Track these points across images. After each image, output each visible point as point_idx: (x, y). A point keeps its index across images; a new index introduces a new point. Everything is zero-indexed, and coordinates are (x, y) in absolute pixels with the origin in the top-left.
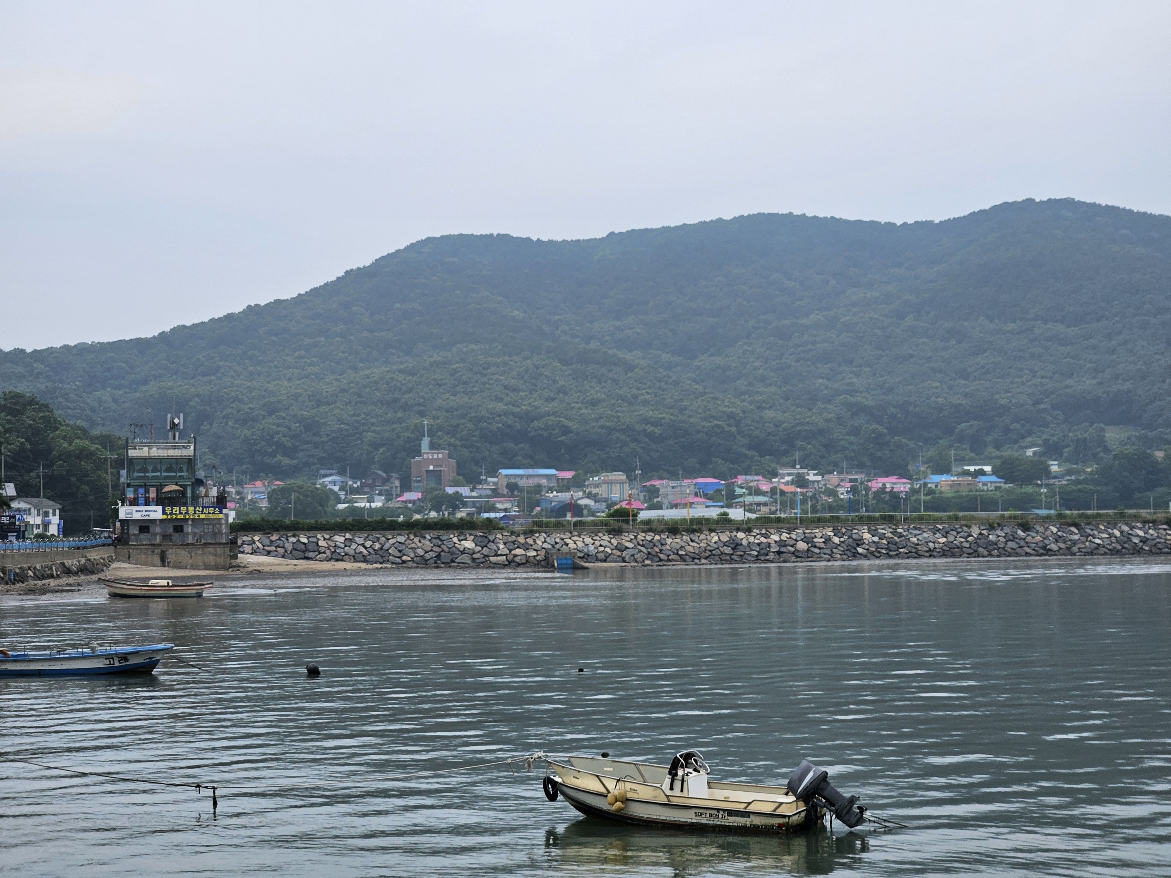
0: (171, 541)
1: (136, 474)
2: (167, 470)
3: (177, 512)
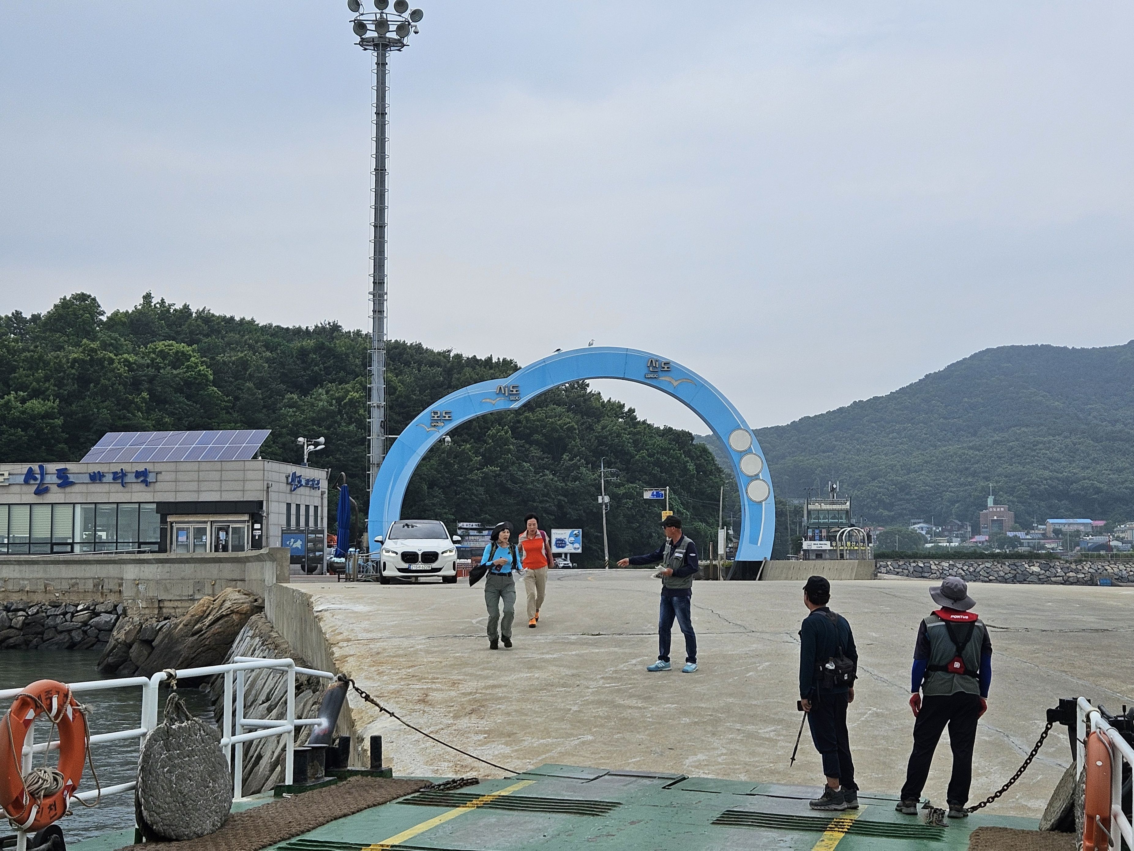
1: (813, 521)
2: (832, 519)
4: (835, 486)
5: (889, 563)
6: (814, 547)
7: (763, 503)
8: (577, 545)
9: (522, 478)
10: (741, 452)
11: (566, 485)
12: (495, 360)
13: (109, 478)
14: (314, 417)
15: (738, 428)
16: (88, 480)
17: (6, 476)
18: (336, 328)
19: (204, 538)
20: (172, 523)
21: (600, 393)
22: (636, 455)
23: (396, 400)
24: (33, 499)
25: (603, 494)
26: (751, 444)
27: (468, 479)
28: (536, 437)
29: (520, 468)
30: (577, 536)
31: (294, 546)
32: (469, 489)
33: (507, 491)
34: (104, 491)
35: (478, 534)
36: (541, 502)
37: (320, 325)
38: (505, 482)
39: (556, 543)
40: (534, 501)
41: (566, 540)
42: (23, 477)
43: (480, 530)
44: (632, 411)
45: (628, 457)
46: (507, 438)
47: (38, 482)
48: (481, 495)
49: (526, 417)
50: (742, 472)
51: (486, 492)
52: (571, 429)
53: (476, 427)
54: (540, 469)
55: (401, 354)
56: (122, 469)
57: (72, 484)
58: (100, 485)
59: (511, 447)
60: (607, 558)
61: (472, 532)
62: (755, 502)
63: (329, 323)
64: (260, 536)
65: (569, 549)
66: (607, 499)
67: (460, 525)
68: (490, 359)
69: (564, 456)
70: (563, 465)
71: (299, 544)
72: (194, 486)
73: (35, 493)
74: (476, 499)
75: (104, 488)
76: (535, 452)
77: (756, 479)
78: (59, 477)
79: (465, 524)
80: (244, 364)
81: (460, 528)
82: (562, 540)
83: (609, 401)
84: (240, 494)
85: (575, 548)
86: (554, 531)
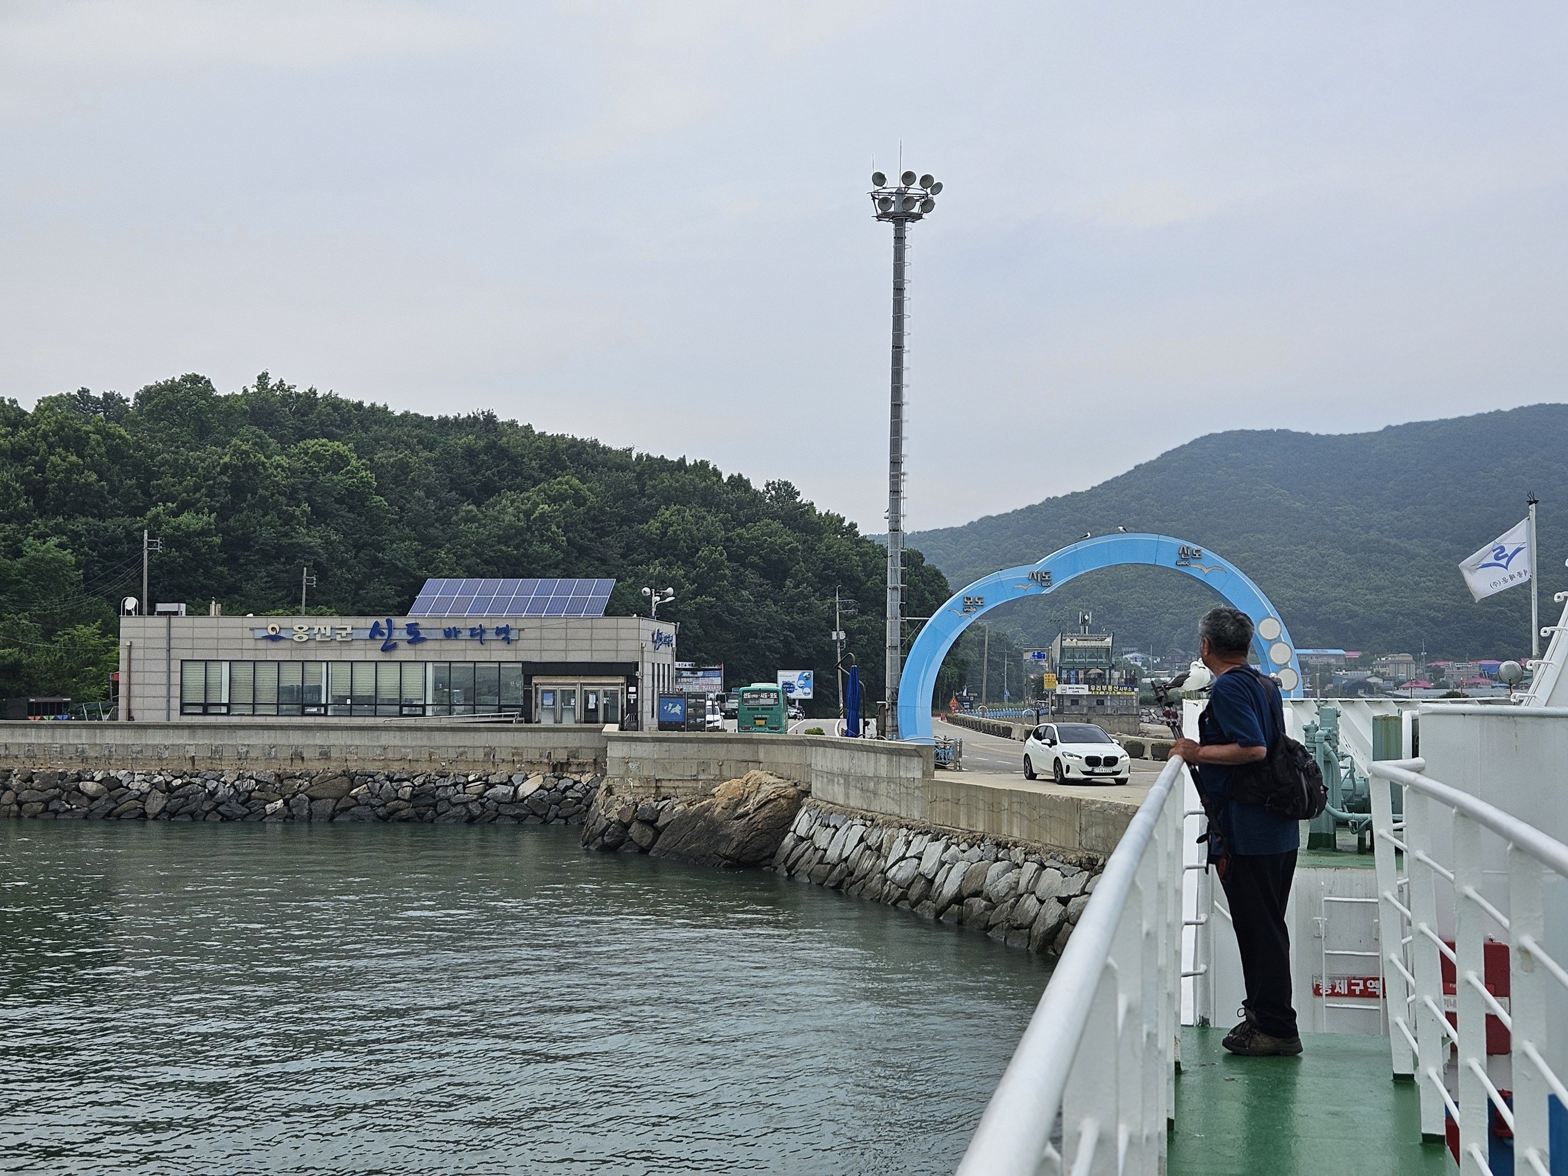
0: (1095, 711)
1: (1067, 660)
2: (1090, 657)
3: (1100, 690)
4: (1086, 617)
5: (1152, 711)
6: (1069, 692)
8: (807, 690)
9: (741, 609)
10: (1270, 640)
11: (792, 618)
13: (466, 634)
16: (442, 636)
17: (349, 631)
18: (490, 418)
19: (573, 701)
20: (536, 685)
21: (813, 504)
22: (867, 581)
23: (587, 513)
24: (378, 656)
25: (838, 629)
27: (681, 610)
28: (753, 559)
29: (738, 597)
30: (807, 678)
31: (672, 711)
33: (724, 625)
34: (460, 648)
36: (763, 638)
37: (472, 415)
38: (720, 613)
39: (783, 687)
40: (756, 637)
41: (795, 684)
42: (369, 631)
43: (693, 671)
44: (853, 526)
45: (858, 584)
46: (723, 562)
47: (386, 637)
49: (739, 534)
50: (1271, 660)
52: (793, 550)
53: (683, 547)
54: (761, 597)
55: (579, 454)
56: (480, 626)
57: (424, 639)
58: (455, 642)
60: (841, 705)
61: (685, 674)
63: (483, 413)
64: (636, 700)
65: (797, 694)
66: (842, 635)
68: (683, 460)
69: (788, 583)
70: (786, 593)
71: (678, 709)
72: (561, 645)
73: (382, 650)
75: (461, 645)
76: (751, 576)
77: (1287, 667)
78: (409, 633)
80: (403, 467)
82: (791, 684)
83: (827, 514)
84: (613, 654)
85: (805, 694)
86: (780, 673)
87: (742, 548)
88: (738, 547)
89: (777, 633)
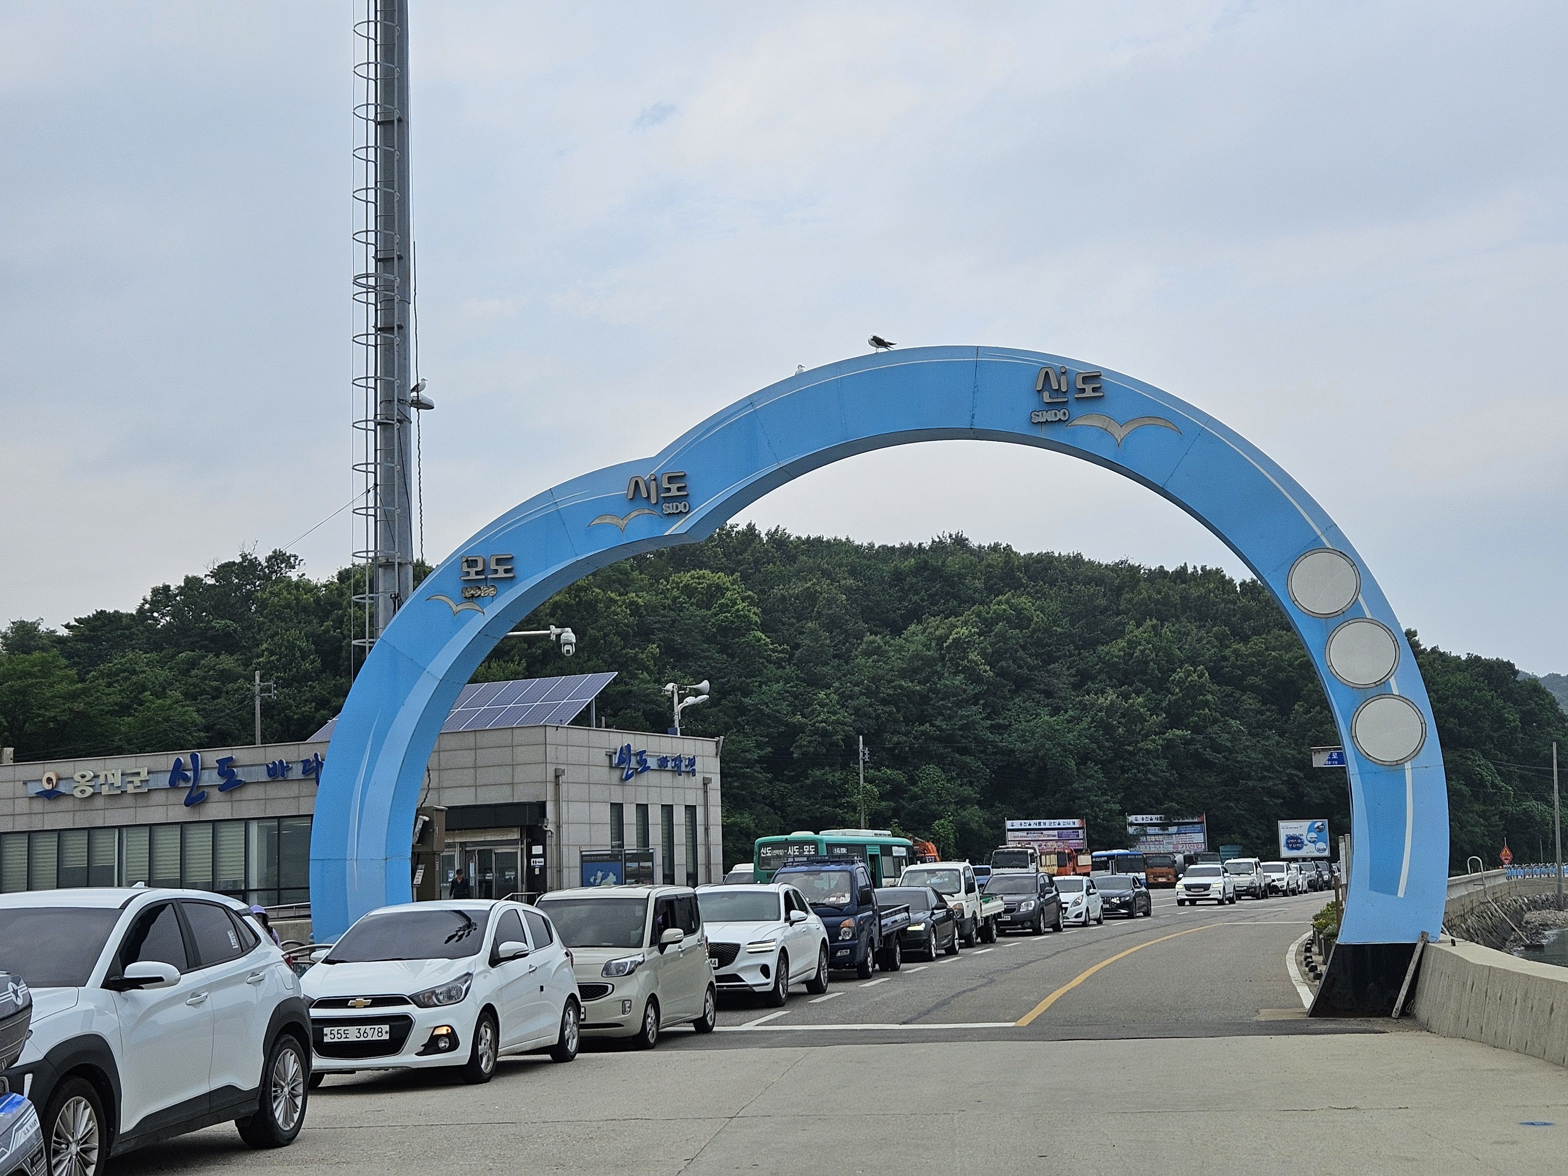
7: (1408, 766)
8: (1321, 845)
9: (1229, 744)
10: (1327, 616)
11: (1300, 753)
12: (1190, 570)
13: (297, 772)
14: (904, 669)
15: (1316, 546)
16: (264, 777)
17: (144, 775)
18: (960, 542)
23: (1030, 636)
24: (181, 813)
26: (1358, 591)
27: (1141, 749)
28: (1252, 680)
29: (1226, 728)
30: (1320, 830)
32: (1143, 764)
33: (1205, 765)
34: (292, 795)
35: (1160, 832)
36: (1259, 779)
37: (937, 540)
38: (1200, 750)
39: (1287, 843)
40: (1249, 778)
41: (1304, 838)
42: (169, 775)
43: (1163, 826)
46: (1203, 686)
47: (191, 785)
48: (1163, 771)
49: (1237, 650)
50: (1335, 676)
51: (1172, 766)
53: (1153, 670)
54: (1257, 729)
56: (316, 755)
57: (242, 785)
58: (285, 785)
59: (1209, 697)
61: (1150, 830)
62: (1383, 763)
63: (950, 536)
64: (543, 869)
65: (1310, 850)
67: (1132, 818)
69: (1296, 707)
73: (187, 804)
74: (1153, 778)
75: (291, 790)
76: (1250, 702)
77: (1381, 696)
78: (221, 774)
79: (1139, 817)
80: (811, 596)
81: (1132, 824)
82: (1297, 838)
84: (507, 790)
85: (1319, 850)
86: (1281, 824)
87: (1239, 667)
88: (1234, 666)
89: (1278, 771)
